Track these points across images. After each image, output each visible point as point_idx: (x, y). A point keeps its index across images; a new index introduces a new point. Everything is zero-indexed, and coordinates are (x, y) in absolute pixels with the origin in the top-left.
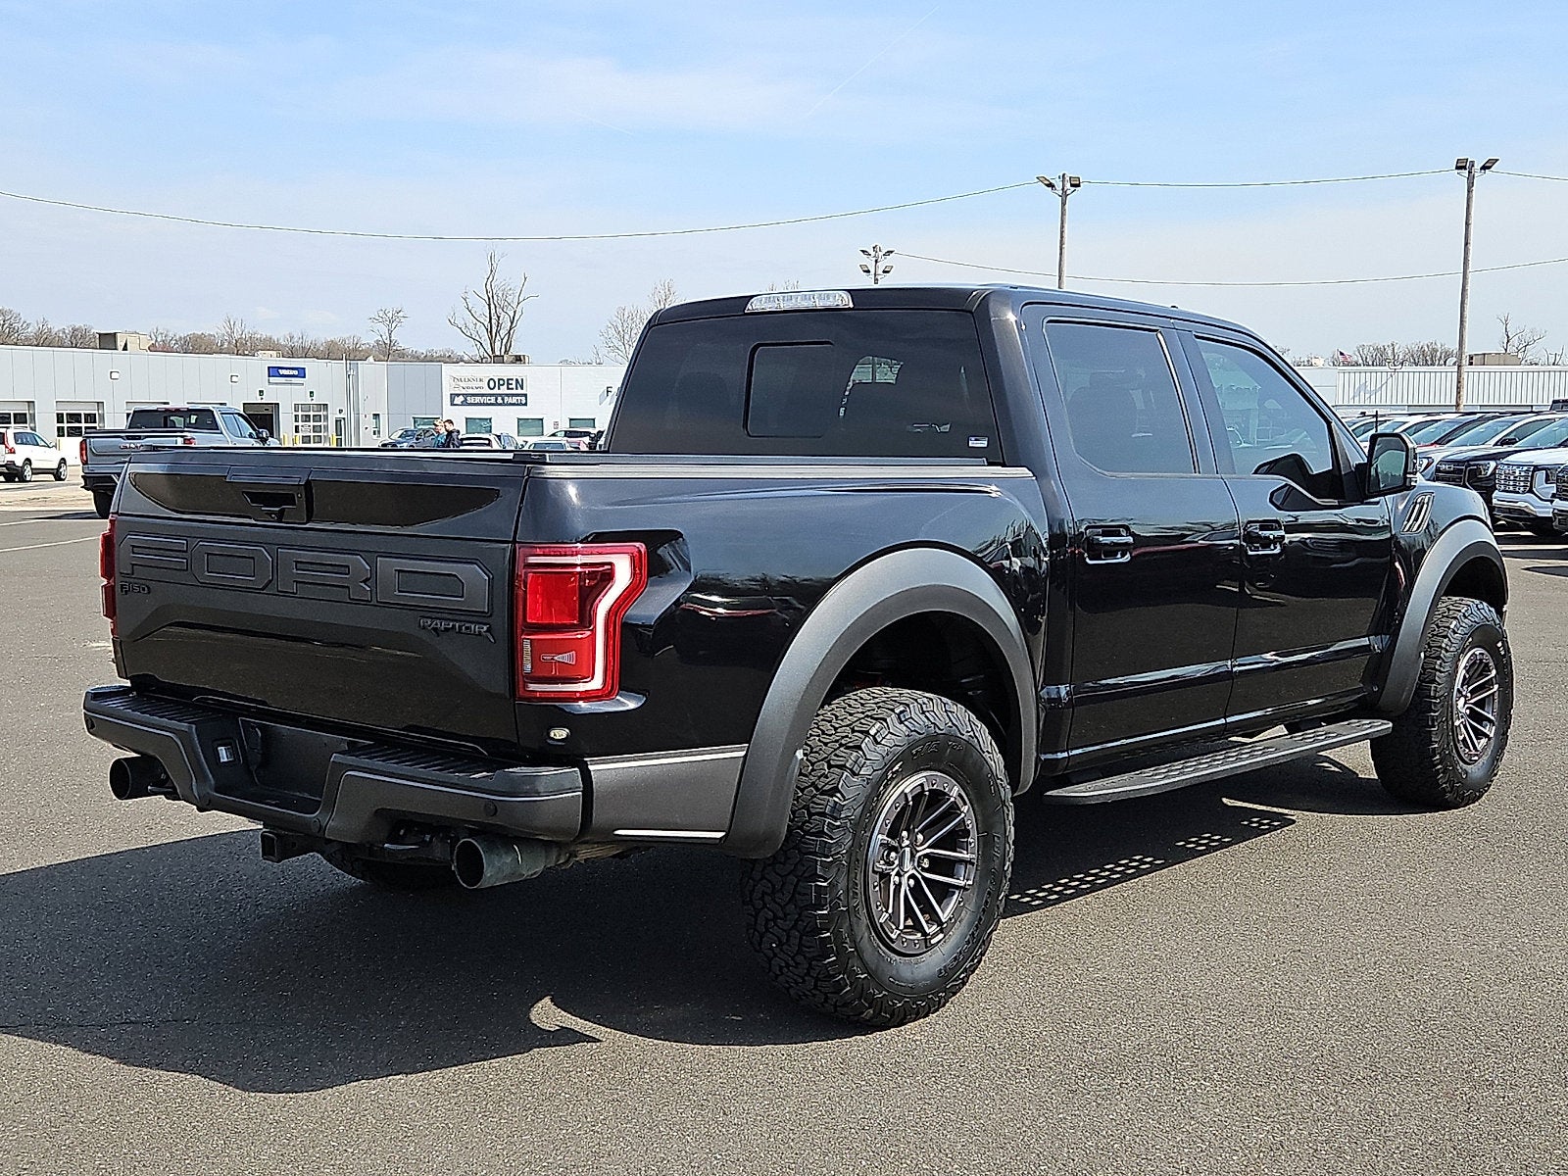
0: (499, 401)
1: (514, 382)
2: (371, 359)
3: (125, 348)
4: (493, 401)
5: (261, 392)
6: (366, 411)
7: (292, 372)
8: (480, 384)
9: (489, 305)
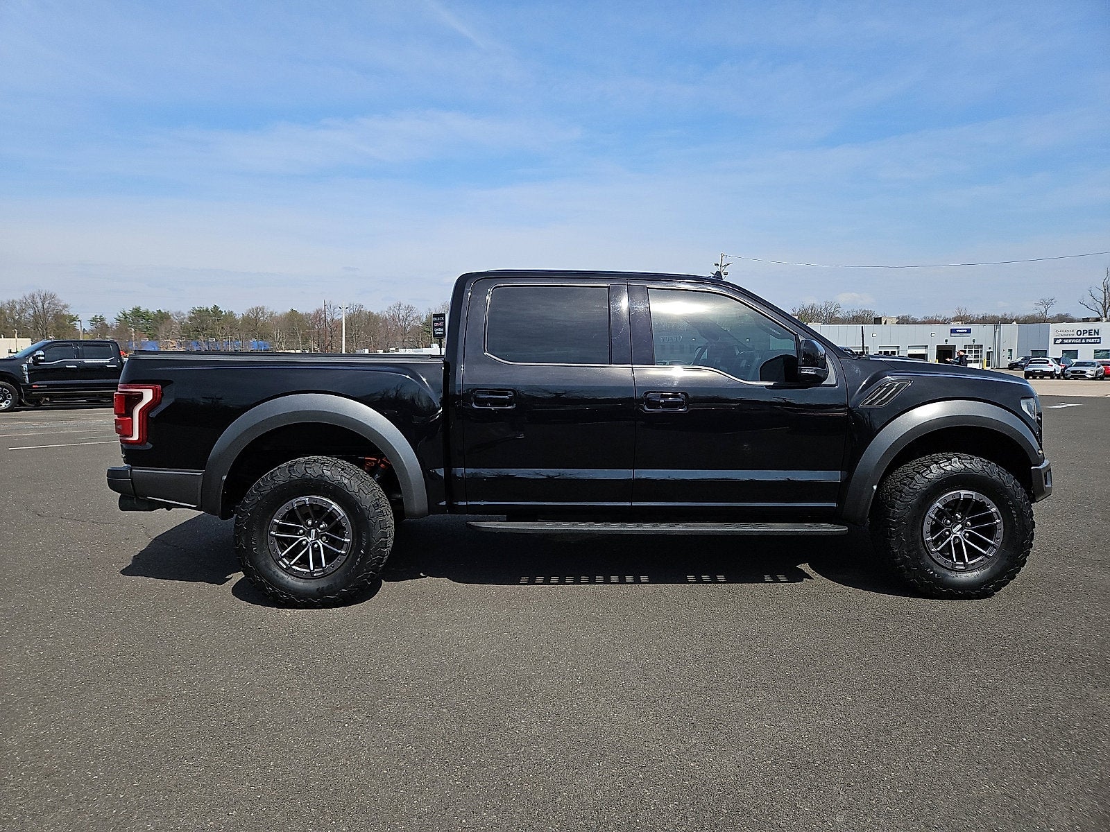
0: (1084, 341)
1: (1093, 331)
2: (1015, 323)
3: (885, 323)
4: (1079, 341)
5: (946, 341)
6: (1004, 348)
7: (963, 331)
8: (1072, 333)
9: (1105, 293)
